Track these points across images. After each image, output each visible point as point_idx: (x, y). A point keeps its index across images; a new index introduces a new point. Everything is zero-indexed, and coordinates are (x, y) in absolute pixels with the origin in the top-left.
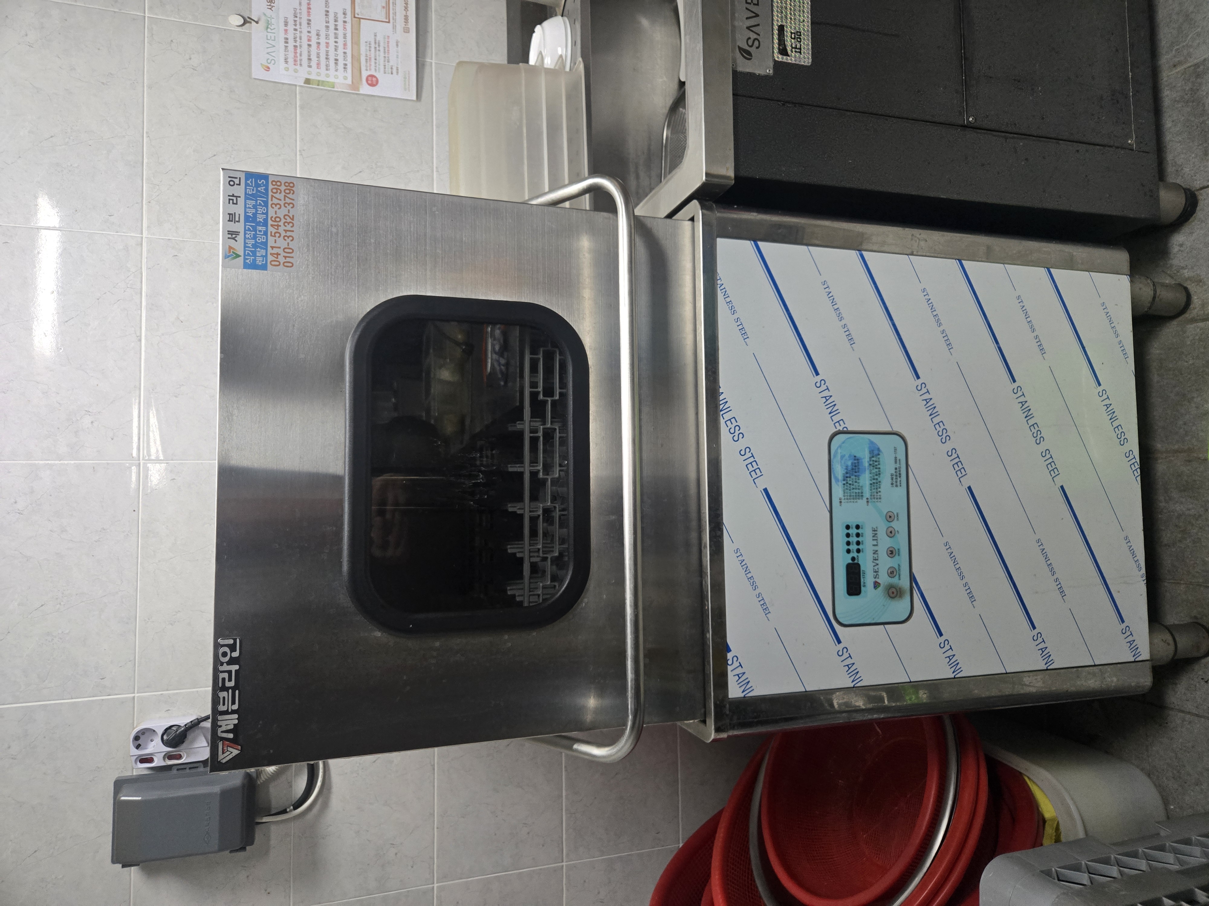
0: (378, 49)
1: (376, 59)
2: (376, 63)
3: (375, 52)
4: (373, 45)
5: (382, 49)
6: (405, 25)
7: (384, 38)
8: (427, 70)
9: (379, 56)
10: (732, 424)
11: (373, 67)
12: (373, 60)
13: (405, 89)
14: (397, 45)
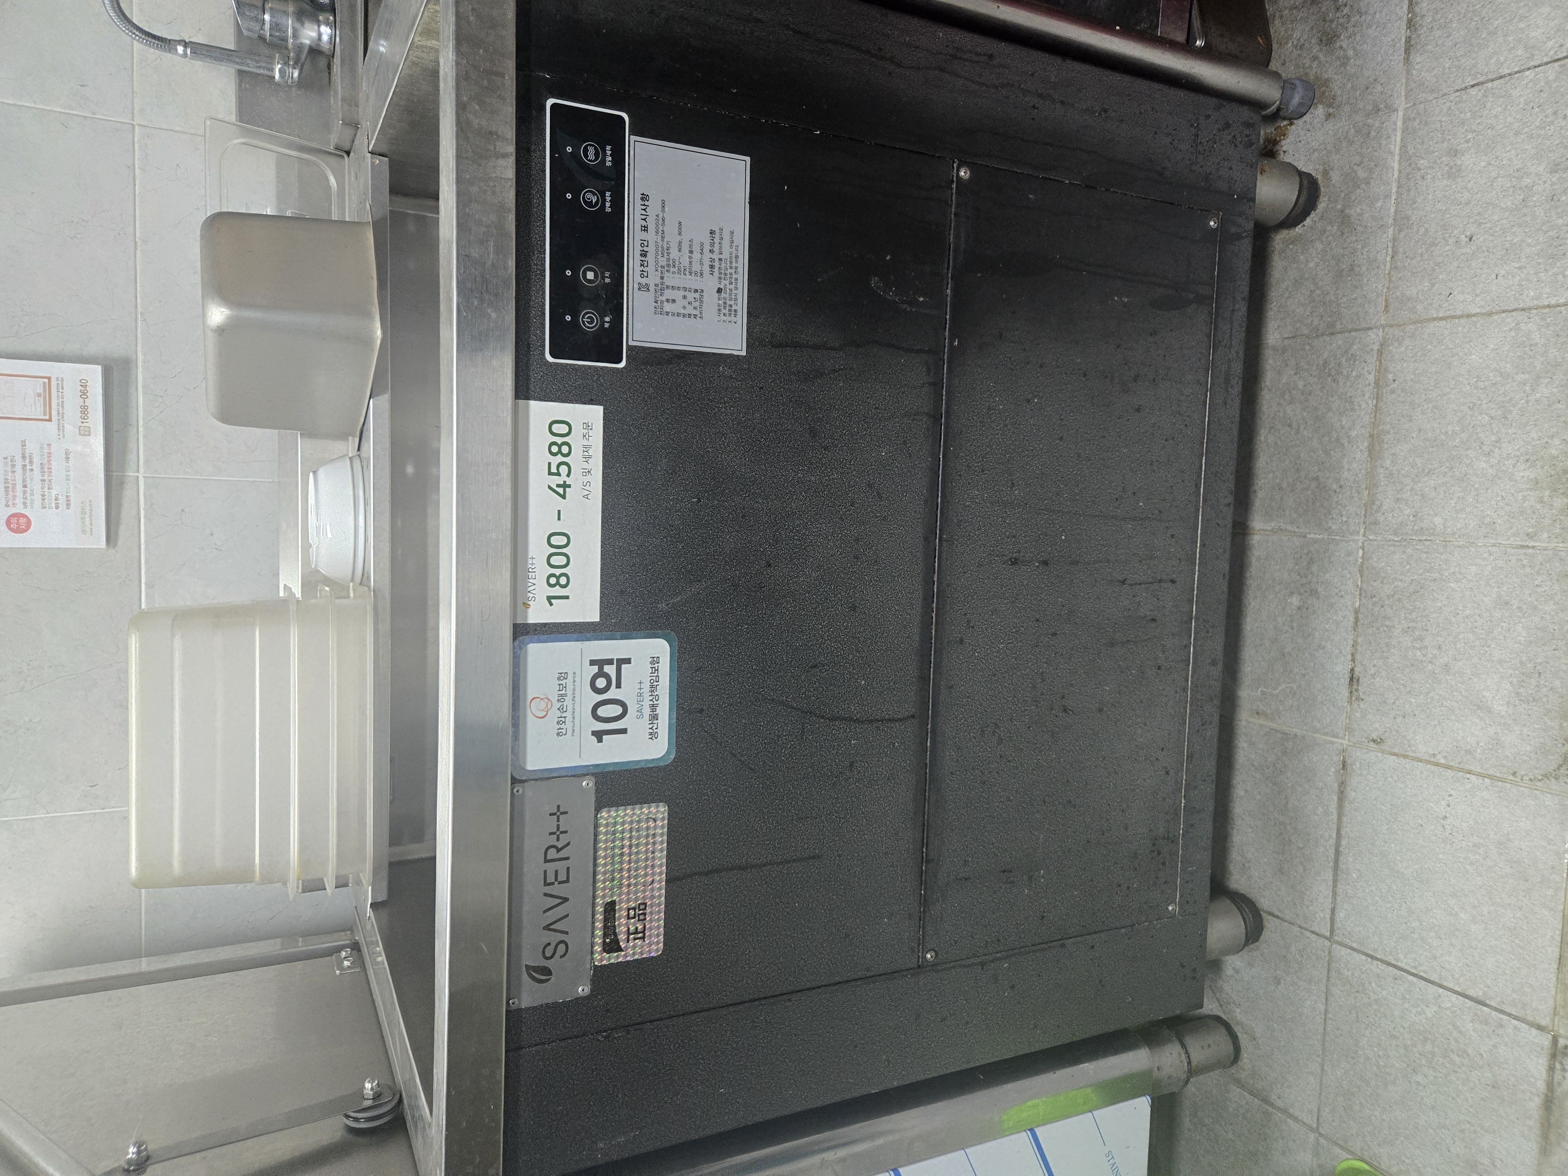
0: (28, 467)
1: (25, 486)
2: (25, 492)
3: (24, 474)
4: (19, 463)
5: (36, 467)
6: (82, 422)
7: (42, 448)
8: (128, 493)
9: (32, 479)
11: (19, 501)
12: (19, 488)
13: (84, 532)
14: (67, 458)
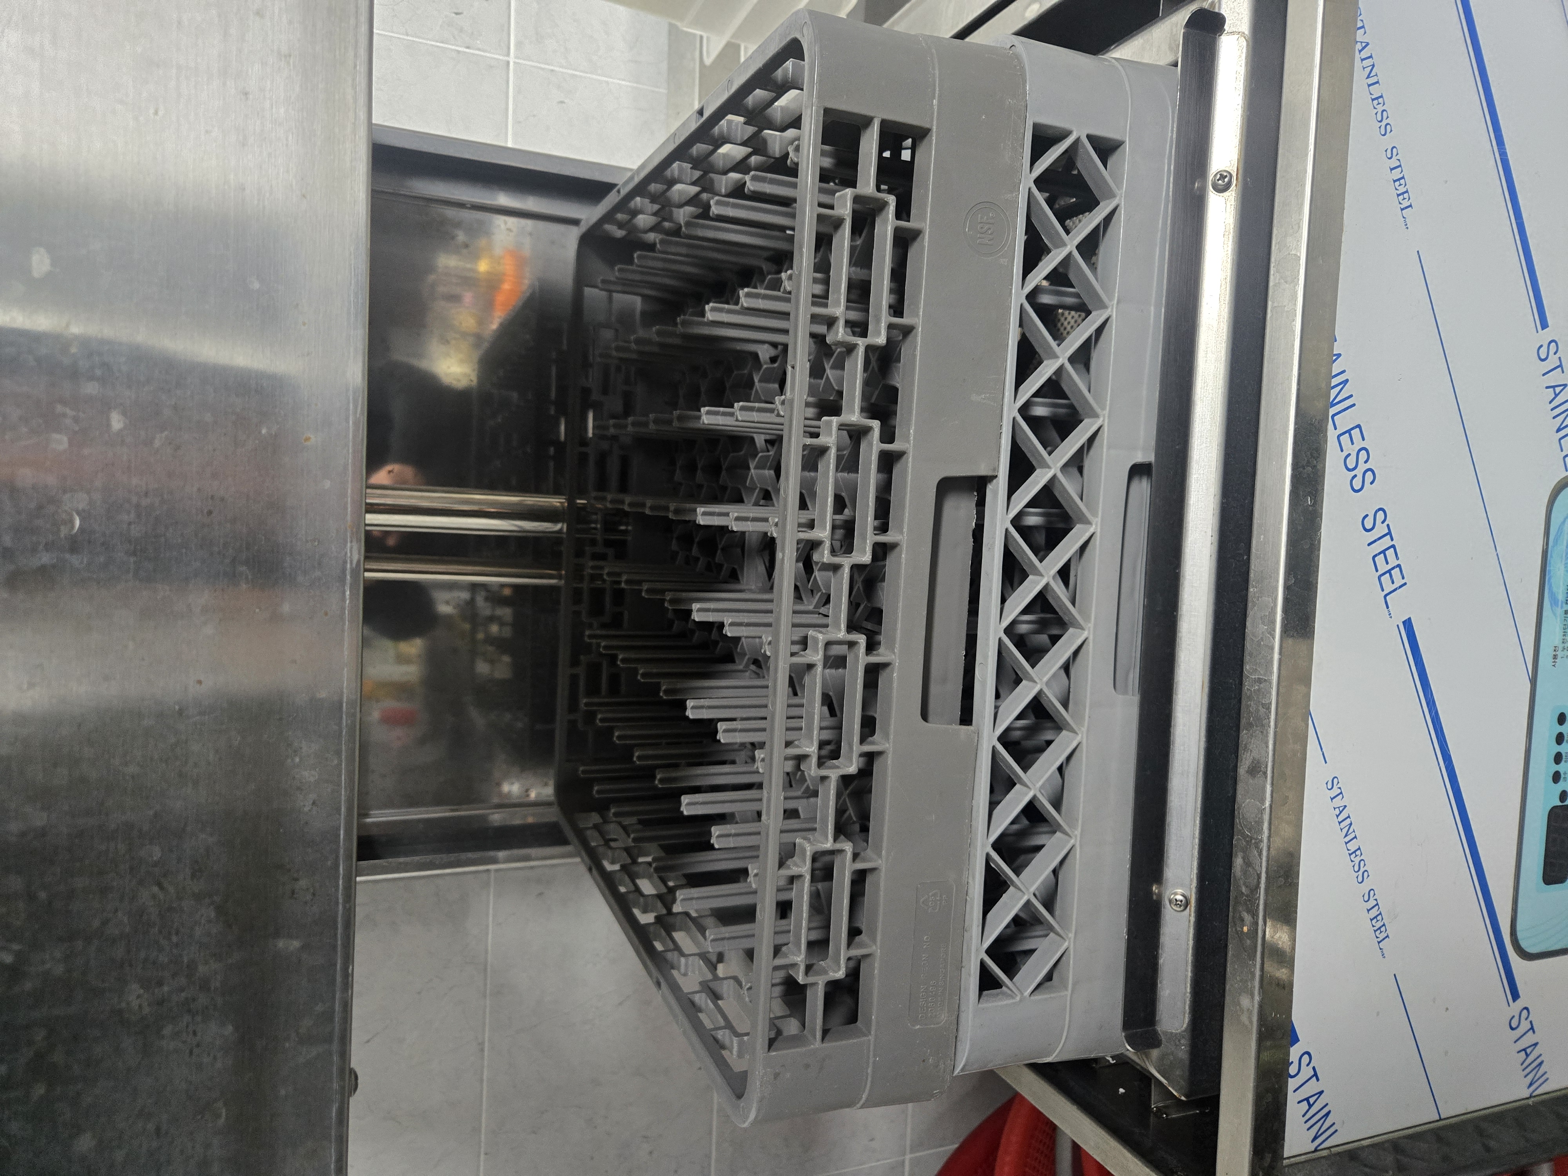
10: (1353, 443)
